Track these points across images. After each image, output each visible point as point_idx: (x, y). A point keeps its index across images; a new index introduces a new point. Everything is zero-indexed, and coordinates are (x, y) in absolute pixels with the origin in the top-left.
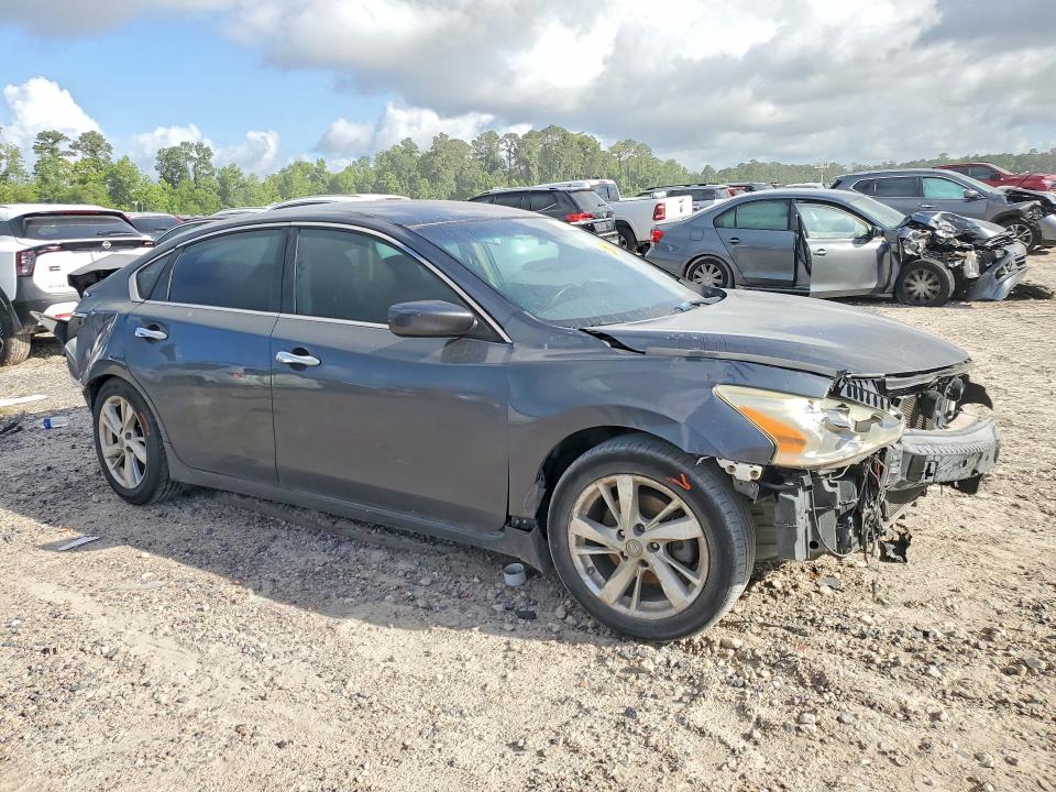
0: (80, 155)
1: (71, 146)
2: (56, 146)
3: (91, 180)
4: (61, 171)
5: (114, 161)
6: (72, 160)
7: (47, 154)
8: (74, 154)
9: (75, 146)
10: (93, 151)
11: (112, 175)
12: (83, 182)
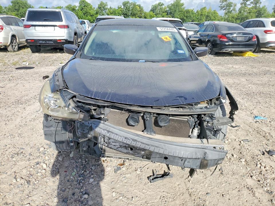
0: (252, 5)
1: (250, 3)
2: (246, 3)
3: (252, 12)
4: (245, 10)
5: (261, 7)
6: (249, 7)
7: (243, 5)
8: (250, 5)
9: (252, 3)
10: (256, 4)
11: (259, 11)
12: (250, 13)
